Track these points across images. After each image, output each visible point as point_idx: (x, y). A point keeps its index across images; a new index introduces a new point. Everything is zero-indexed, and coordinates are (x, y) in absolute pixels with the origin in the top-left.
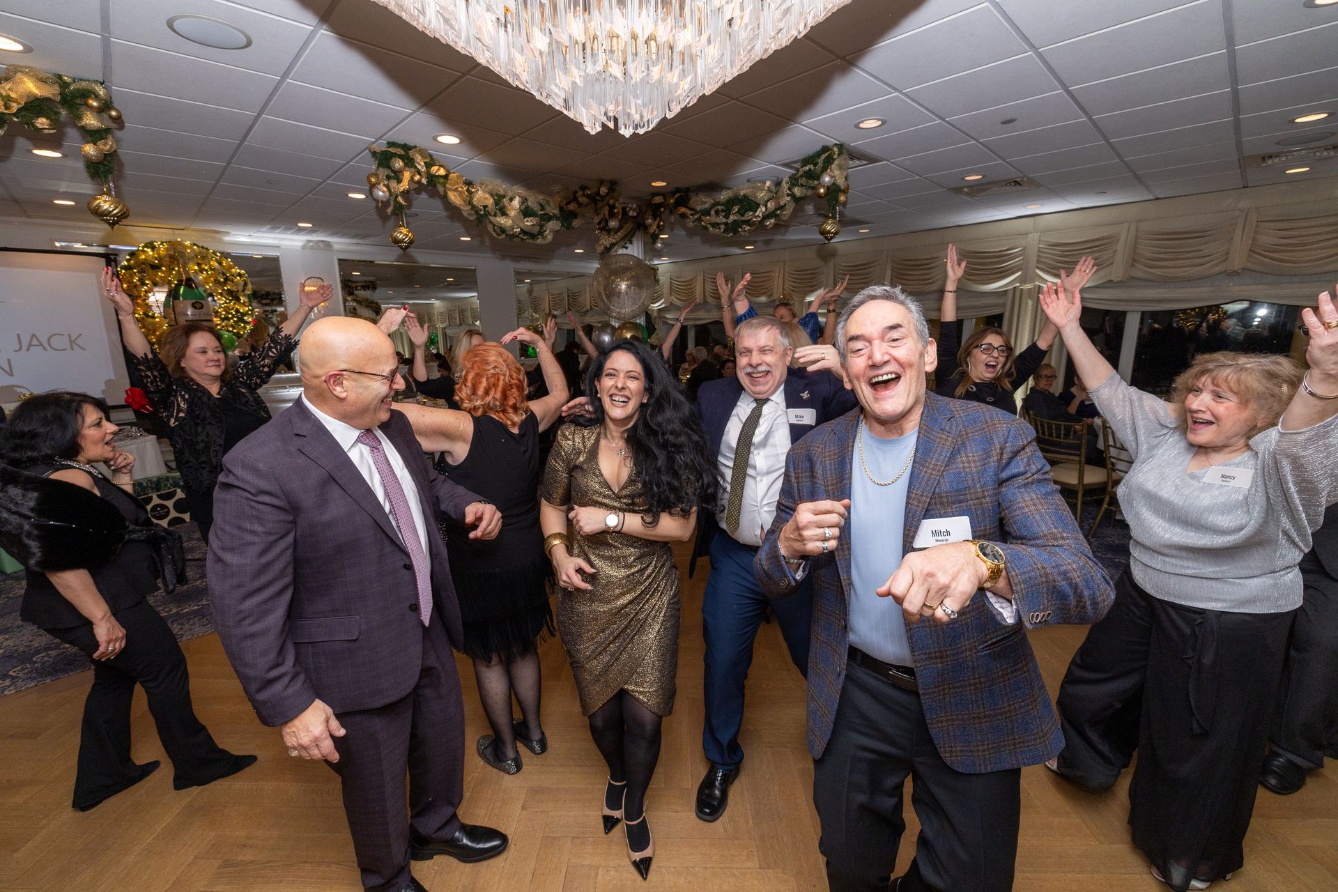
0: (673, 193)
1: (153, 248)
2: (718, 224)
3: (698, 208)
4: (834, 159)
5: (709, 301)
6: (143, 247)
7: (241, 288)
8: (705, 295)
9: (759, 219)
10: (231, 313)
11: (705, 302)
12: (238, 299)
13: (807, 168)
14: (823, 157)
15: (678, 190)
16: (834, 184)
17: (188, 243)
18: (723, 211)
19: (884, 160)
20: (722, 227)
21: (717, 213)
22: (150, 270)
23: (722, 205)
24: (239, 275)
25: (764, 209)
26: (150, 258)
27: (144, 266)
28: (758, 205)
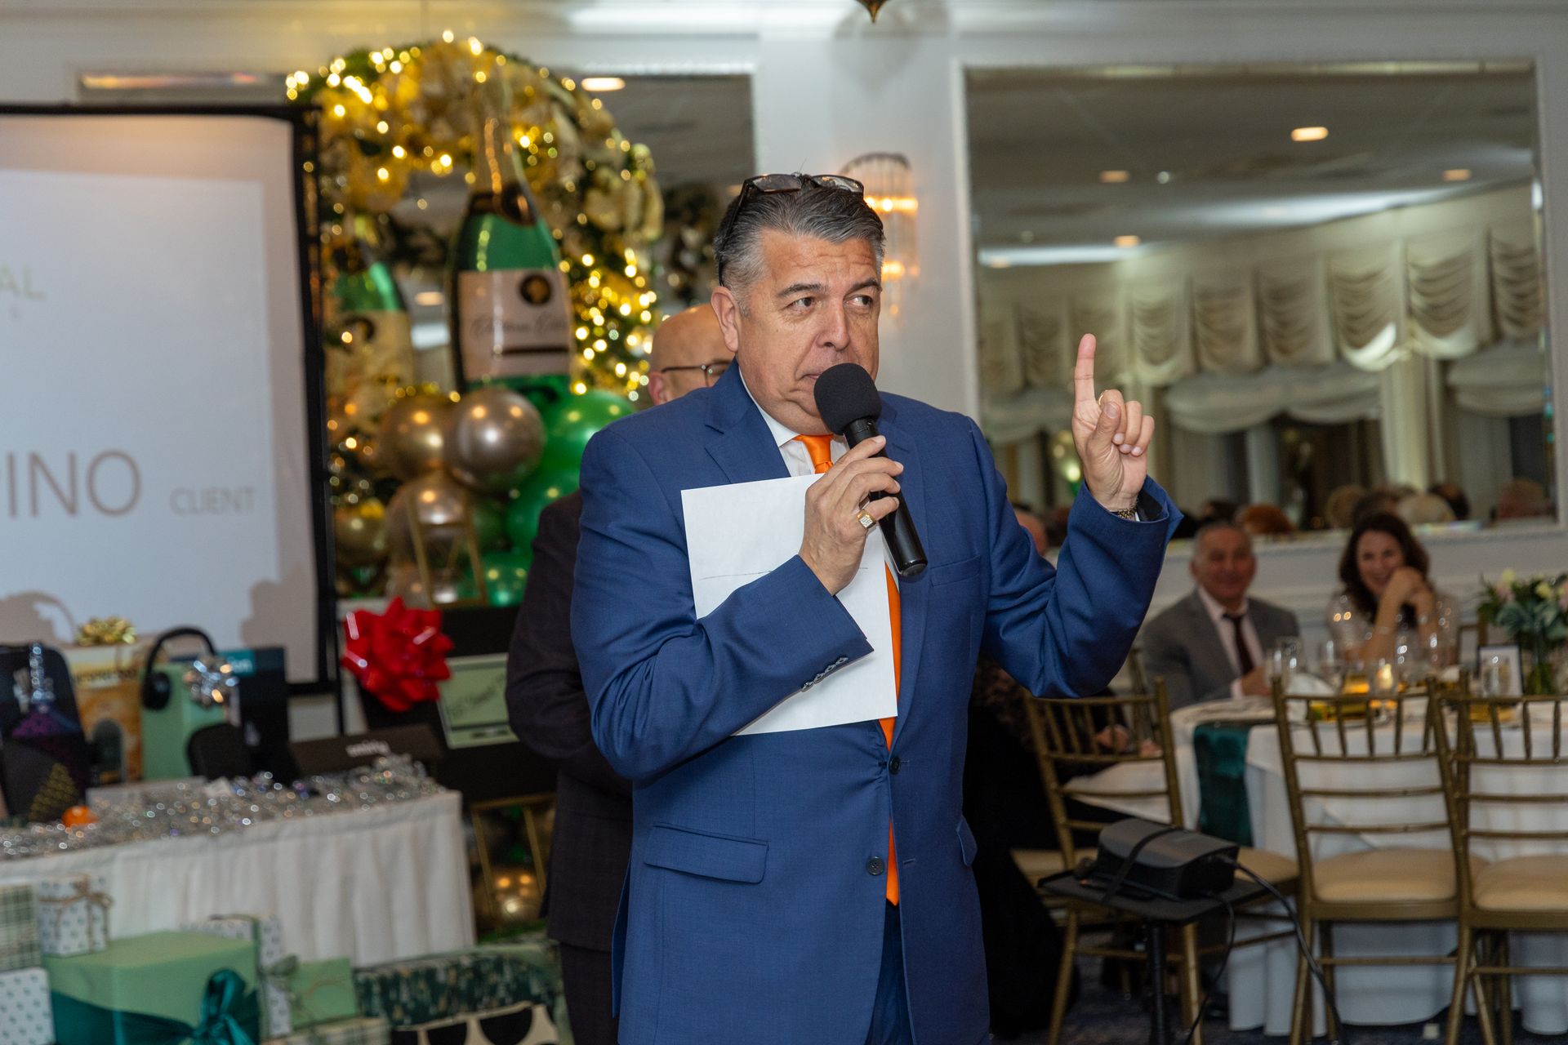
1: (371, 76)
6: (343, 74)
7: (633, 216)
10: (590, 324)
12: (613, 264)
17: (476, 47)
22: (361, 162)
24: (630, 162)
26: (359, 115)
27: (341, 146)
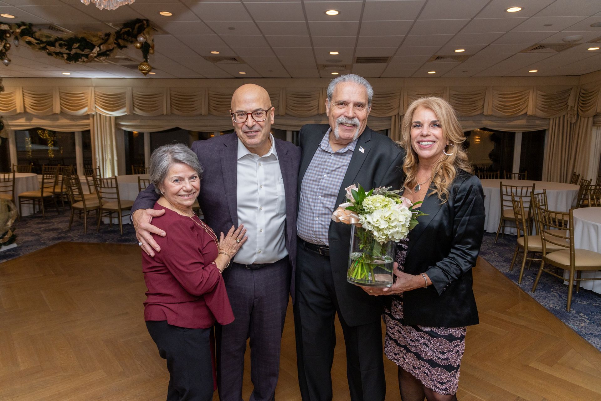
0: (19, 26)
2: (62, 54)
3: (44, 40)
4: (145, 28)
5: (28, 110)
8: (25, 107)
9: (95, 55)
11: (25, 112)
13: (126, 29)
14: (137, 25)
15: (24, 24)
16: (146, 43)
18: (65, 45)
19: (170, 34)
20: (65, 56)
21: (61, 45)
23: (64, 41)
25: (98, 49)
28: (93, 47)
